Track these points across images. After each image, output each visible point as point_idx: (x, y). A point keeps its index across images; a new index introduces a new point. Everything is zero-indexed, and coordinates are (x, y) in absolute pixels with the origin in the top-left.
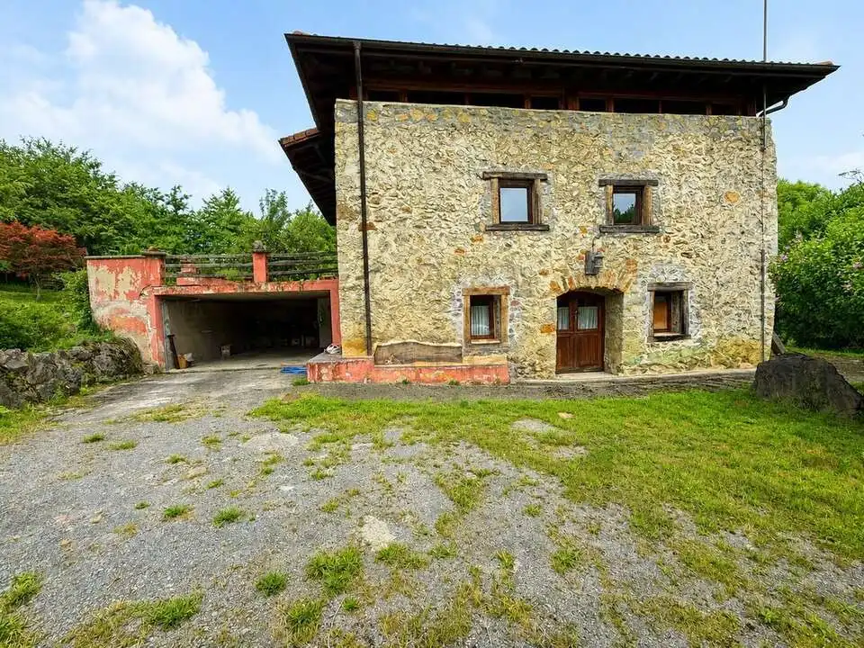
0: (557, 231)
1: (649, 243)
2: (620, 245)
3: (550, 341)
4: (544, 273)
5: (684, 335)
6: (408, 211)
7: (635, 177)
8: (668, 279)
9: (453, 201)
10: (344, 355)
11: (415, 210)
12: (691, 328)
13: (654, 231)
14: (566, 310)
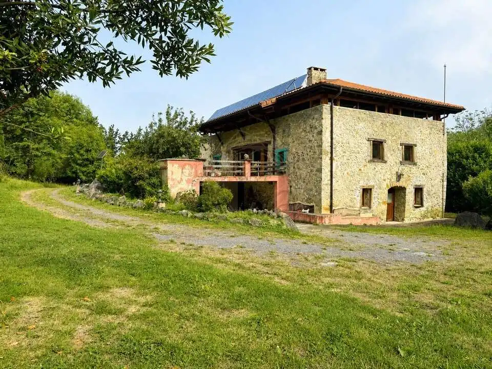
0: (389, 163)
1: (414, 169)
2: (406, 169)
3: (385, 207)
4: (385, 180)
5: (422, 205)
6: (345, 152)
7: (410, 143)
8: (418, 183)
9: (359, 150)
10: (322, 213)
11: (347, 152)
12: (424, 203)
13: (415, 164)
14: (391, 194)
